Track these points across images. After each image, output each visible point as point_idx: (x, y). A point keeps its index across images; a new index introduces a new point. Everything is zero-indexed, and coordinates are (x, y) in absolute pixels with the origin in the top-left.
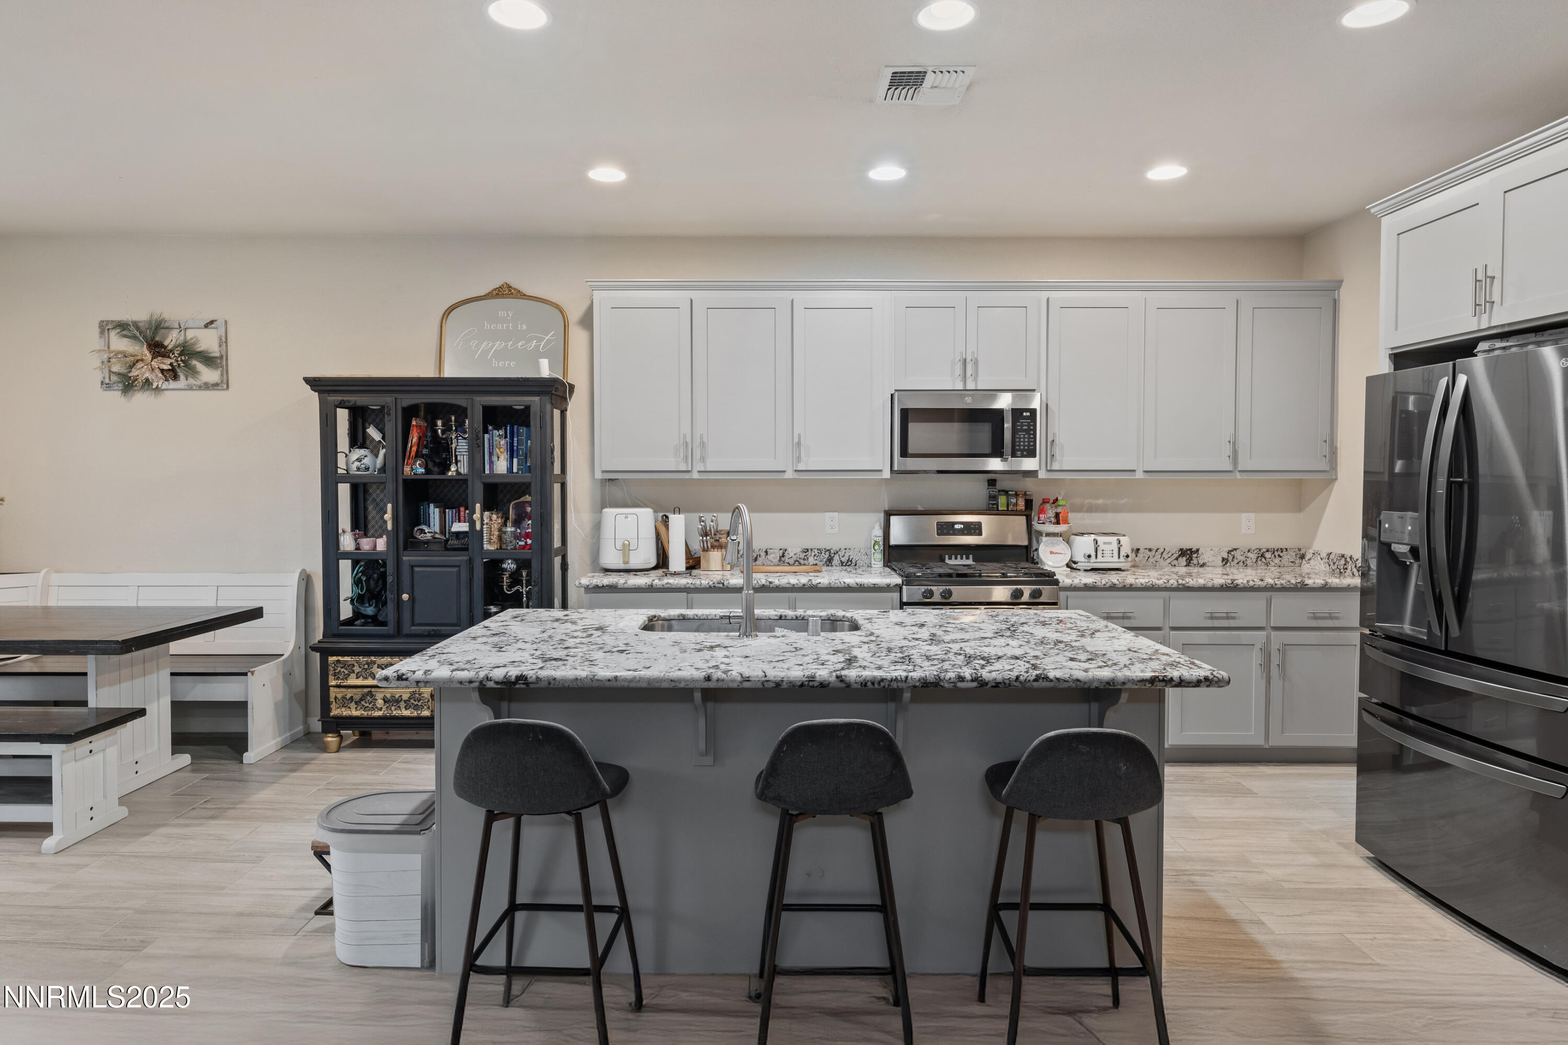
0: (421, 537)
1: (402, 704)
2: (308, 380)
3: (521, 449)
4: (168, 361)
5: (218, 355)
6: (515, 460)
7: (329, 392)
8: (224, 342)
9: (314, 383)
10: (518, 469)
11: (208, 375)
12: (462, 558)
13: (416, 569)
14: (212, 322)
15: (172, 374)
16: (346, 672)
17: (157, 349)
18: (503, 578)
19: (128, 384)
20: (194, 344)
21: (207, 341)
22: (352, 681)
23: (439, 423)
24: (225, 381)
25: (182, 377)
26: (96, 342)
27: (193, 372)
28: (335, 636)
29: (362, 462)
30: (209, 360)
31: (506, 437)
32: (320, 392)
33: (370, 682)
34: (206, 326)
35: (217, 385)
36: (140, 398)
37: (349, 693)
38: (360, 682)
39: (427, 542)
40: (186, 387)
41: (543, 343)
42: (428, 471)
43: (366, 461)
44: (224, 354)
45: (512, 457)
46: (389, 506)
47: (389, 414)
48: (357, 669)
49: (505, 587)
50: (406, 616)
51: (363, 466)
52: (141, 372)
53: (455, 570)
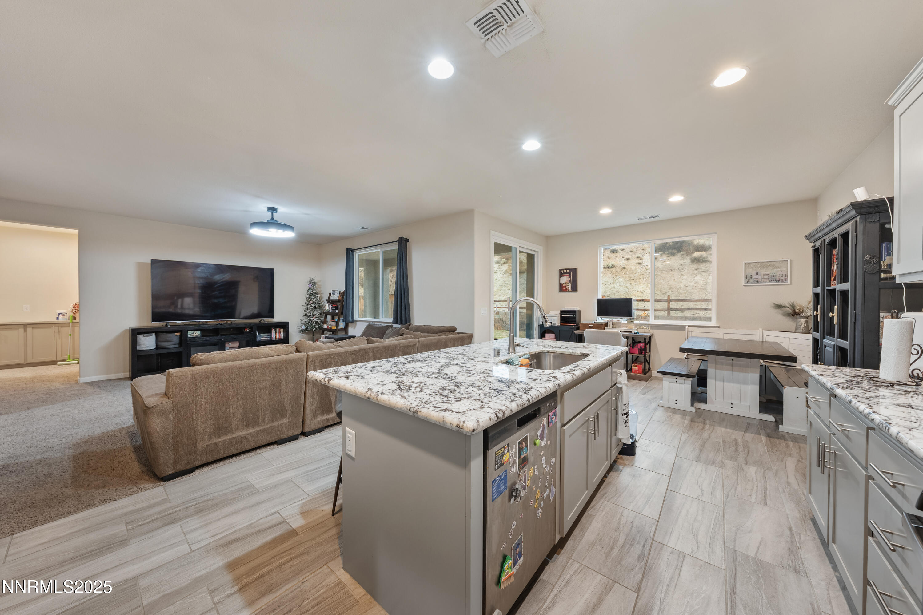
13: (826, 348)
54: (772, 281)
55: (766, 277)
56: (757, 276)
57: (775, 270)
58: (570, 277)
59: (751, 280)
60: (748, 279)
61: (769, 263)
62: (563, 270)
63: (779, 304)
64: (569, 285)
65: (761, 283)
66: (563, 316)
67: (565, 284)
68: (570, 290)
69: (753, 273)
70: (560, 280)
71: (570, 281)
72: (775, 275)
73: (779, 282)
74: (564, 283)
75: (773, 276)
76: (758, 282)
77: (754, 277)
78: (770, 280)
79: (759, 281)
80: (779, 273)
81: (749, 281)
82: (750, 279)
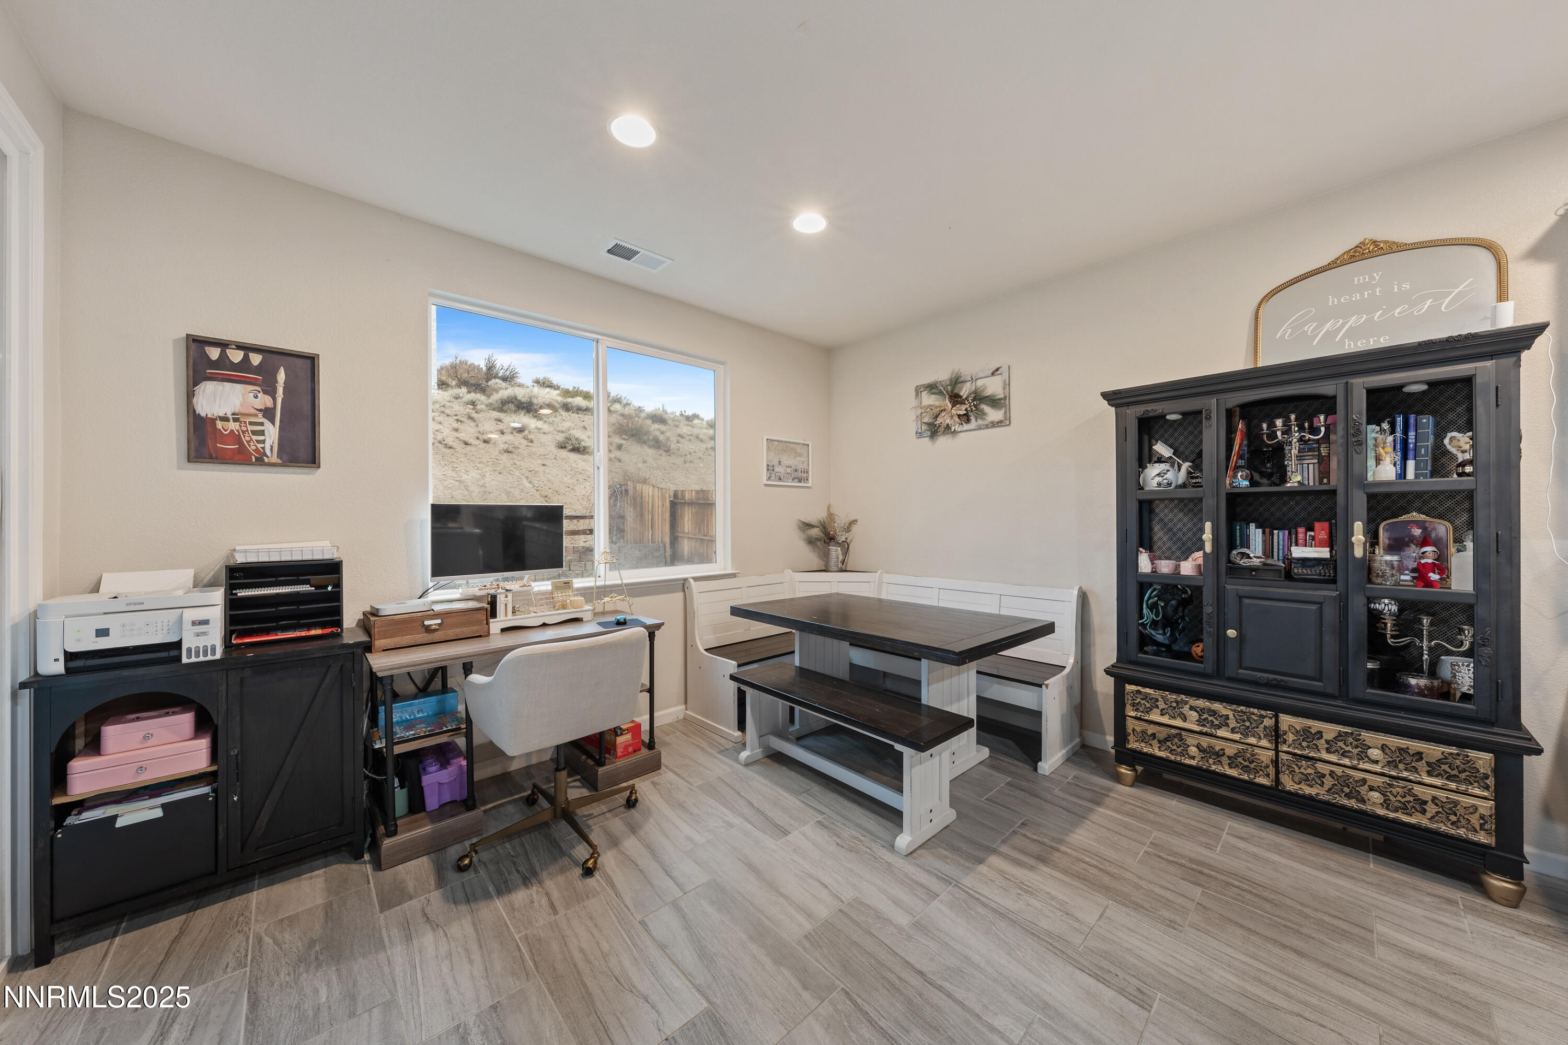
0: (1244, 562)
1: (1225, 760)
2: (1105, 395)
3: (1423, 446)
4: (964, 407)
5: (1002, 396)
6: (1411, 464)
7: (1128, 404)
8: (1007, 385)
9: (1112, 398)
10: (1417, 476)
11: (994, 415)
12: (1328, 593)
13: (1246, 601)
14: (997, 370)
15: (966, 418)
16: (1148, 705)
17: (956, 399)
18: (1386, 624)
19: (934, 430)
20: (983, 390)
21: (993, 387)
22: (1155, 716)
23: (1279, 422)
24: (1008, 417)
25: (973, 418)
26: (913, 402)
27: (982, 414)
28: (1131, 662)
29: (1165, 477)
30: (994, 402)
31: (1393, 432)
32: (1116, 406)
33: (1178, 723)
34: (993, 374)
35: (1001, 422)
36: (943, 441)
37: (1151, 729)
38: (1165, 720)
39: (1252, 569)
40: (976, 428)
41: (1448, 300)
42: (1253, 483)
43: (1169, 475)
44: (1007, 395)
45: (1405, 458)
46: (1208, 526)
47: (1209, 418)
48: (1161, 705)
49: (1388, 636)
50: (1232, 655)
51: (1165, 481)
52: (944, 420)
53: (1314, 607)
54: (795, 480)
55: (789, 470)
56: (780, 467)
57: (798, 459)
58: (272, 393)
59: (773, 477)
60: (770, 472)
61: (792, 446)
62: (223, 345)
63: (806, 521)
64: (262, 433)
65: (784, 481)
66: (242, 593)
67: (233, 426)
68: (275, 459)
69: (776, 462)
70: (190, 395)
71: (268, 413)
72: (797, 468)
73: (801, 482)
74: (225, 419)
75: (796, 471)
76: (780, 479)
77: (777, 469)
78: (793, 476)
79: (782, 477)
80: (800, 466)
81: (771, 476)
82: (772, 472)
